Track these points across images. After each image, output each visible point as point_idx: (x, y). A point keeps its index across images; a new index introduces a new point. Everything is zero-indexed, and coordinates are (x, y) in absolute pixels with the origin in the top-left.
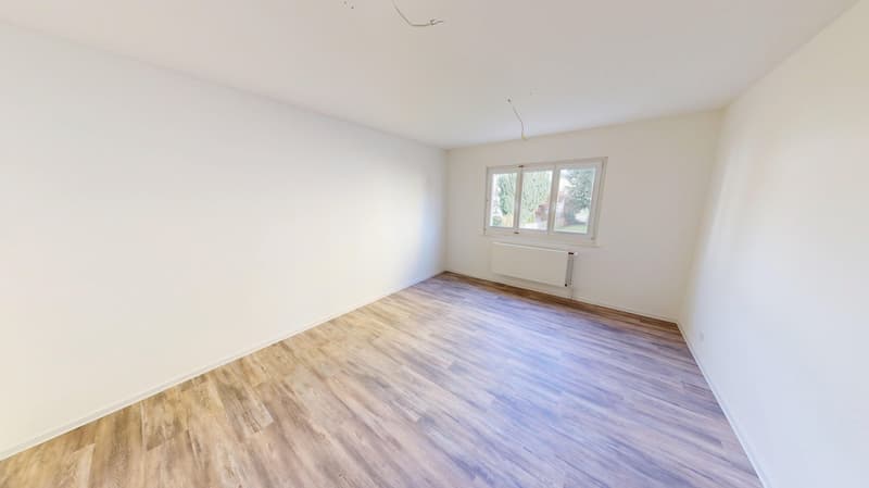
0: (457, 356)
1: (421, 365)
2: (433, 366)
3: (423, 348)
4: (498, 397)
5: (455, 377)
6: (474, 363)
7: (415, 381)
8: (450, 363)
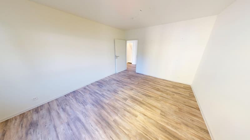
0: (125, 104)
1: (136, 100)
2: (132, 100)
3: (137, 107)
4: (117, 93)
5: (126, 97)
6: (120, 101)
7: (136, 96)
8: (127, 101)
